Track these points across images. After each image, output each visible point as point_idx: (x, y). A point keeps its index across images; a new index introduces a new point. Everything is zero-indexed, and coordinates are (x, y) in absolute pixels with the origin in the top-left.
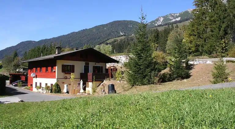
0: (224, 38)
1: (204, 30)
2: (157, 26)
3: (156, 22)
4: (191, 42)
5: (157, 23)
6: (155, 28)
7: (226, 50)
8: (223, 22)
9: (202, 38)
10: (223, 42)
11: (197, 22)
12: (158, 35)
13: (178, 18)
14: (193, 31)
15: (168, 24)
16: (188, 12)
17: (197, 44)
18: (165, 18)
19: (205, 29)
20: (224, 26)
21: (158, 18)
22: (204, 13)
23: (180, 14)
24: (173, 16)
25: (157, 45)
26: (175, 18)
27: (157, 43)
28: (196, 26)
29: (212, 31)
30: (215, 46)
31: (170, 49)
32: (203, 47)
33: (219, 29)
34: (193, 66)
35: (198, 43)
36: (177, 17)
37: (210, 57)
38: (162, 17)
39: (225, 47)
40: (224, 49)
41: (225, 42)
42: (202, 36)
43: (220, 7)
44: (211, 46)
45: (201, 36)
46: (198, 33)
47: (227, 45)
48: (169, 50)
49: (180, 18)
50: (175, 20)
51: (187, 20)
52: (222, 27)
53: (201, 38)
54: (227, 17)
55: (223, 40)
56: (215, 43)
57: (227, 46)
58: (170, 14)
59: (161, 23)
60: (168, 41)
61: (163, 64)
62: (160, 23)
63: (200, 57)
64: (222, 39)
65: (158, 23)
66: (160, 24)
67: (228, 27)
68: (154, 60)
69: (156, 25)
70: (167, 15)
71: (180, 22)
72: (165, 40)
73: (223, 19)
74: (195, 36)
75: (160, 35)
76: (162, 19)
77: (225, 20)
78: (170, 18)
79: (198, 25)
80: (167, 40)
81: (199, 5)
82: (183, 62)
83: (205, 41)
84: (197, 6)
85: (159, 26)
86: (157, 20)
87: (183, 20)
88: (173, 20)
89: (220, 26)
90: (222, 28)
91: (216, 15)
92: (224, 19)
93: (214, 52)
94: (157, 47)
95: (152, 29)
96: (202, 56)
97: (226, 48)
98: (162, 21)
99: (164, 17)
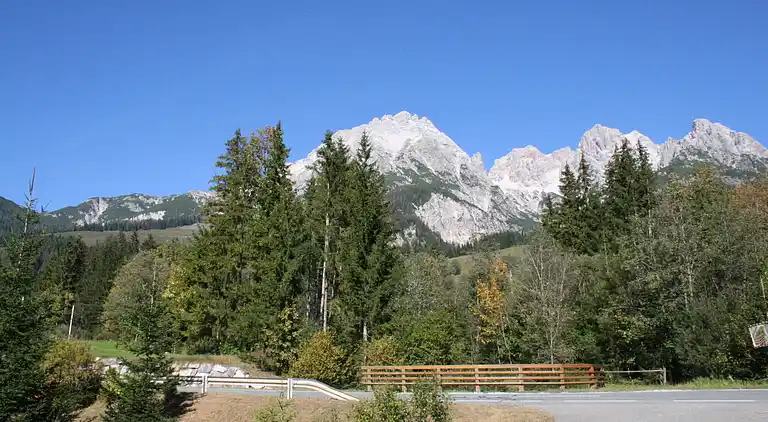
0: (290, 302)
1: (234, 271)
2: (82, 229)
3: (81, 213)
4: (190, 305)
5: (83, 216)
6: (72, 233)
7: (293, 341)
8: (291, 257)
9: (224, 297)
10: (286, 317)
11: (216, 244)
12: (79, 262)
13: (156, 211)
14: (200, 270)
15: (123, 227)
16: (192, 198)
17: (208, 314)
18: (117, 206)
19: (238, 269)
20: (292, 266)
21: (91, 202)
22: (239, 217)
23: (164, 201)
24: (141, 204)
25: (71, 297)
26: (147, 212)
27: (73, 290)
28: (211, 257)
29: (258, 279)
30: (261, 326)
31: (116, 318)
32: (227, 327)
33: (278, 275)
34: (189, 402)
35: (213, 312)
36: (155, 209)
37: (244, 360)
38: (104, 199)
39: (291, 331)
40: (289, 338)
41: (290, 317)
42: (227, 288)
43: (286, 209)
44: (250, 326)
45: (224, 290)
46: (215, 279)
47: (296, 326)
48: (114, 320)
49: (163, 213)
50: (146, 218)
51: (185, 223)
52: (286, 271)
53: (221, 294)
54: (303, 242)
55: (287, 310)
56: (262, 315)
57: (296, 330)
58: (132, 196)
59: (99, 219)
60: (113, 290)
61: (85, 389)
62: (95, 220)
63: (215, 357)
64: (282, 307)
65: (87, 217)
66: (93, 221)
67: (302, 270)
68: (51, 378)
69: (80, 223)
70: (120, 198)
71: (162, 225)
72: (104, 280)
73: (291, 246)
74: (205, 286)
75: (88, 262)
76: (102, 207)
77: (296, 251)
78: (132, 207)
79: (217, 255)
80: (110, 286)
81: (227, 190)
82: (158, 387)
83: (234, 307)
84: (220, 193)
85: (87, 228)
86: (87, 207)
87: (172, 220)
88: (141, 217)
89: (280, 265)
90: (286, 274)
91: (273, 231)
92: (294, 246)
93: (258, 345)
94: (72, 302)
95: (63, 234)
96: (222, 356)
97: (295, 334)
98: (100, 213)
99: (111, 201)
